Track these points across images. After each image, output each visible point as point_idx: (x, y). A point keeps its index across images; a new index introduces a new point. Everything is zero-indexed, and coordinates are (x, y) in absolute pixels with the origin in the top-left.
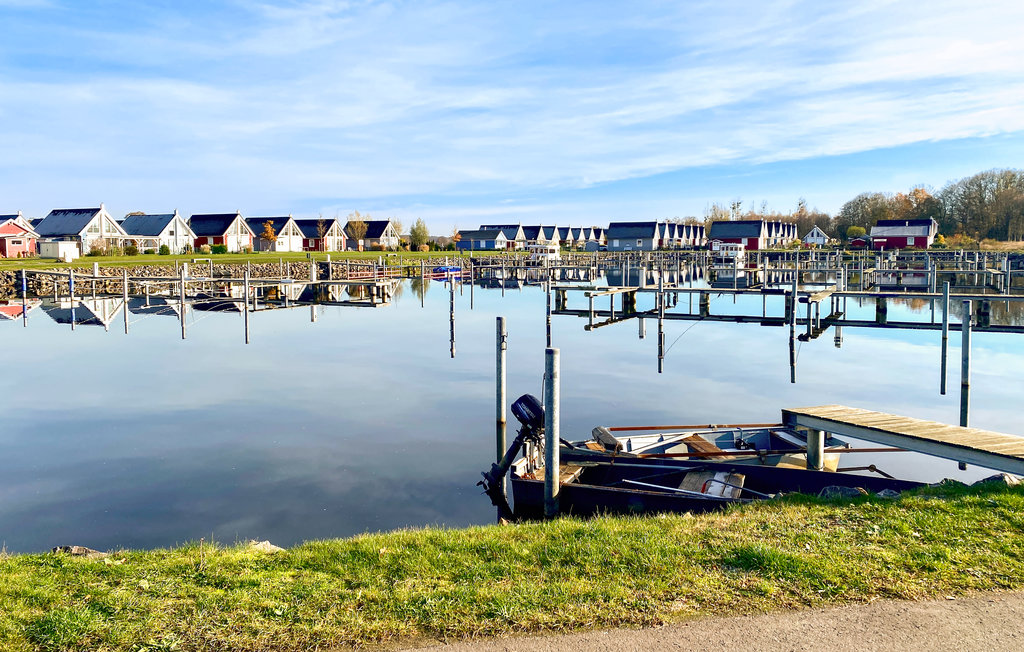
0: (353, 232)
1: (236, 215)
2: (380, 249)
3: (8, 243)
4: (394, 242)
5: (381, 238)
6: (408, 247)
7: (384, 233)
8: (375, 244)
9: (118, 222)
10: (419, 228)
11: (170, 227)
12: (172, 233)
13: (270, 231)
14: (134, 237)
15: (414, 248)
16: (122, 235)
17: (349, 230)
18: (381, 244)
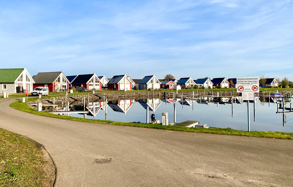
0: (262, 82)
1: (224, 78)
2: (270, 87)
3: (170, 86)
4: (276, 85)
5: (271, 84)
6: (281, 87)
7: (272, 82)
8: (269, 85)
9: (194, 80)
10: (285, 80)
11: (206, 81)
12: (207, 83)
13: (231, 82)
14: (197, 84)
15: (284, 87)
16: (194, 84)
17: (260, 81)
18: (271, 85)
